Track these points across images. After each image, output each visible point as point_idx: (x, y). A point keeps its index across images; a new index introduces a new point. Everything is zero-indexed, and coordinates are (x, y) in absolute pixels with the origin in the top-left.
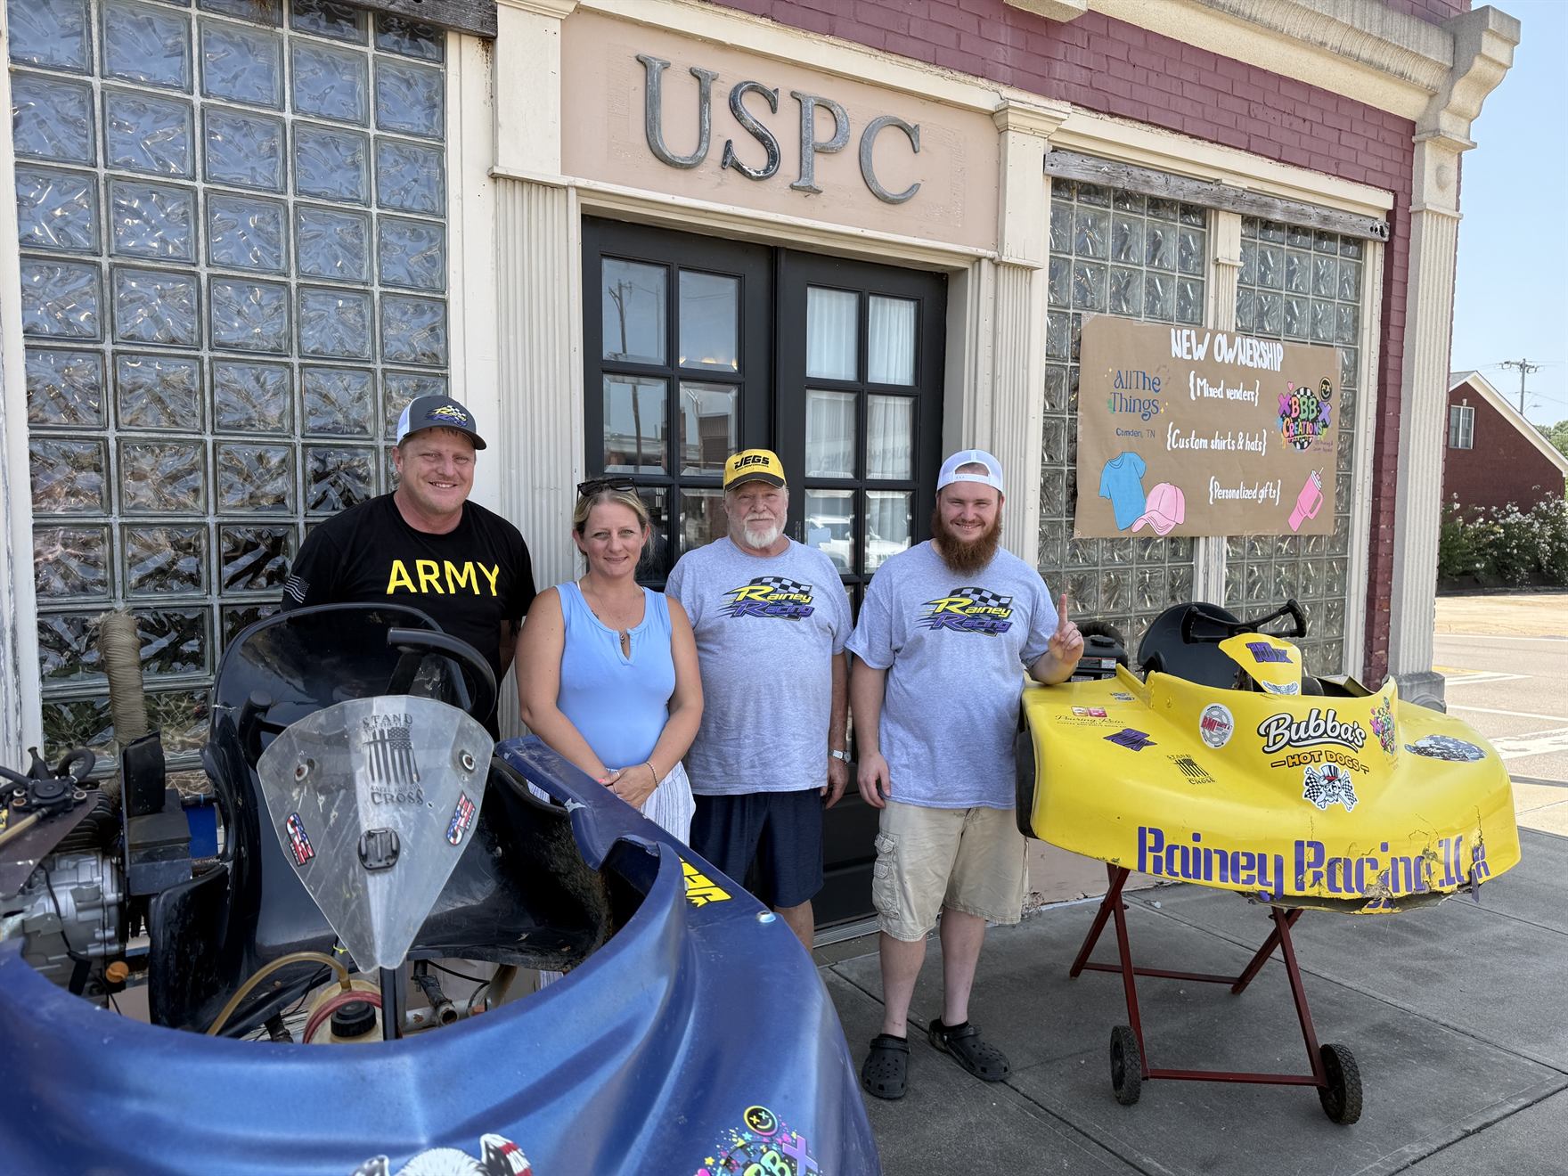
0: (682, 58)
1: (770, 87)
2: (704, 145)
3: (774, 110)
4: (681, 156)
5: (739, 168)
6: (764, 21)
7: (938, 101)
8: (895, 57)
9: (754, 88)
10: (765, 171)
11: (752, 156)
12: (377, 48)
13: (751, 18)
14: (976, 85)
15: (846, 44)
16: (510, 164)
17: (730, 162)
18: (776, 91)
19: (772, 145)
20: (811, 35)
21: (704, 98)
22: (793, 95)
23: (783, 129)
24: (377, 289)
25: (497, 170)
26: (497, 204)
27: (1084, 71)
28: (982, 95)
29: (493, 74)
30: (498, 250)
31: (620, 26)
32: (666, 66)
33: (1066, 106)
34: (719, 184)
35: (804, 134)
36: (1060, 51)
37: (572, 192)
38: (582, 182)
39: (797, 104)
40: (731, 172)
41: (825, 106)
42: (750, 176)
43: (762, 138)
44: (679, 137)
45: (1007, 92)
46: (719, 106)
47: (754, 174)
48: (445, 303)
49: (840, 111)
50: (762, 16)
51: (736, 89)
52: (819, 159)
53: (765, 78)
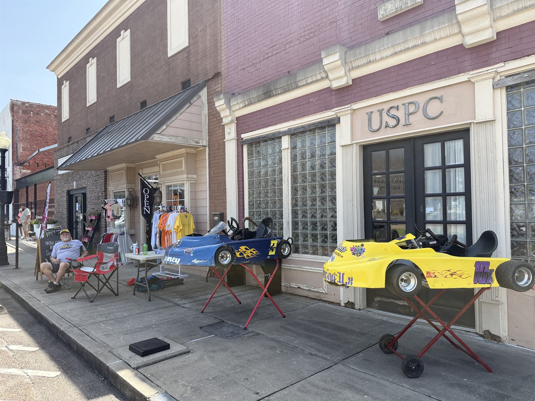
0: (376, 109)
1: (396, 106)
2: (381, 125)
3: (398, 110)
4: (376, 129)
5: (389, 127)
6: (391, 93)
7: (449, 86)
8: (428, 83)
9: (391, 108)
10: (396, 125)
11: (393, 122)
12: (328, 131)
14: (460, 76)
15: (413, 87)
17: (387, 126)
18: (398, 106)
19: (398, 119)
21: (381, 115)
22: (403, 104)
23: (401, 114)
25: (342, 145)
27: (507, 50)
28: (462, 78)
29: (340, 128)
31: (362, 109)
32: (372, 112)
33: (502, 64)
34: (384, 132)
35: (406, 112)
36: (494, 49)
37: (355, 144)
38: (356, 142)
39: (404, 106)
40: (387, 128)
41: (409, 103)
42: (391, 128)
43: (395, 118)
44: (376, 125)
45: (472, 72)
46: (384, 115)
49: (417, 102)
50: (389, 92)
51: (388, 110)
52: (411, 116)
53: (395, 104)
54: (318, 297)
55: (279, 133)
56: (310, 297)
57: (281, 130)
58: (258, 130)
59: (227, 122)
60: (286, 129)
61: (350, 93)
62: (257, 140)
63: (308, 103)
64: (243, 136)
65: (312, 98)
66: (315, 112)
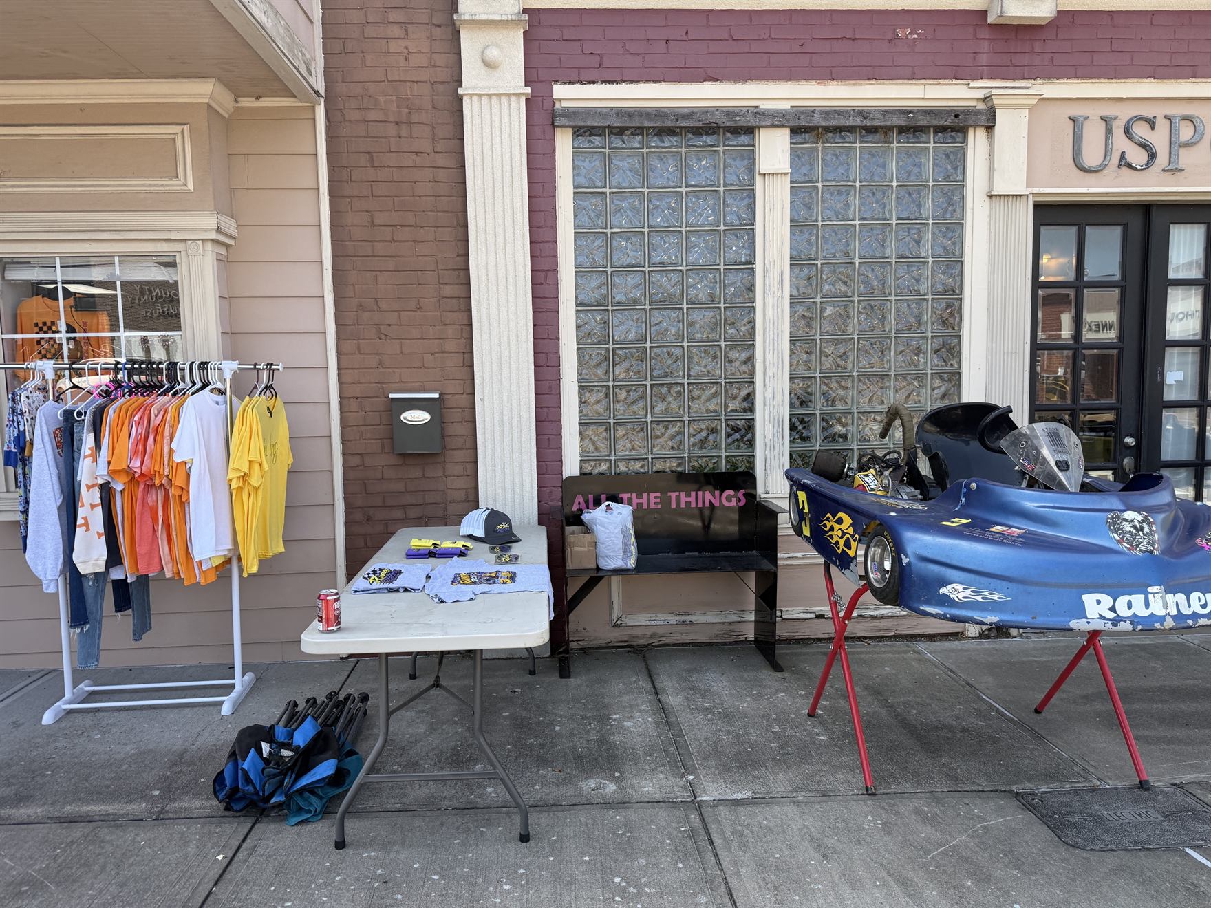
0: (1095, 112)
1: (1150, 116)
2: (1108, 158)
3: (1153, 128)
4: (1093, 165)
5: (1130, 166)
6: (1149, 80)
9: (1141, 118)
10: (1146, 165)
11: (1137, 157)
12: (935, 143)
13: (1140, 80)
15: (1205, 80)
16: (999, 189)
17: (1124, 163)
18: (1155, 117)
19: (1151, 149)
20: (1180, 80)
21: (1109, 131)
22: (1166, 117)
23: (1158, 138)
24: (930, 260)
25: (993, 193)
26: (991, 209)
29: (991, 145)
30: (990, 232)
31: (1058, 102)
32: (1086, 118)
34: (1117, 177)
35: (1173, 139)
37: (1031, 197)
38: (1036, 190)
39: (1168, 122)
40: (1125, 170)
41: (1189, 119)
42: (1137, 169)
43: (1145, 146)
44: (1092, 156)
46: (1118, 132)
47: (1139, 167)
48: (962, 262)
49: (1198, 120)
51: (1128, 122)
52: (1182, 151)
53: (1148, 111)
54: (889, 630)
55: (757, 112)
56: (859, 635)
57: (764, 105)
58: (647, 81)
59: (497, 18)
60: (786, 105)
61: (1038, 47)
62: (650, 119)
63: (890, 41)
64: (560, 91)
65: (904, 27)
66: (913, 75)
